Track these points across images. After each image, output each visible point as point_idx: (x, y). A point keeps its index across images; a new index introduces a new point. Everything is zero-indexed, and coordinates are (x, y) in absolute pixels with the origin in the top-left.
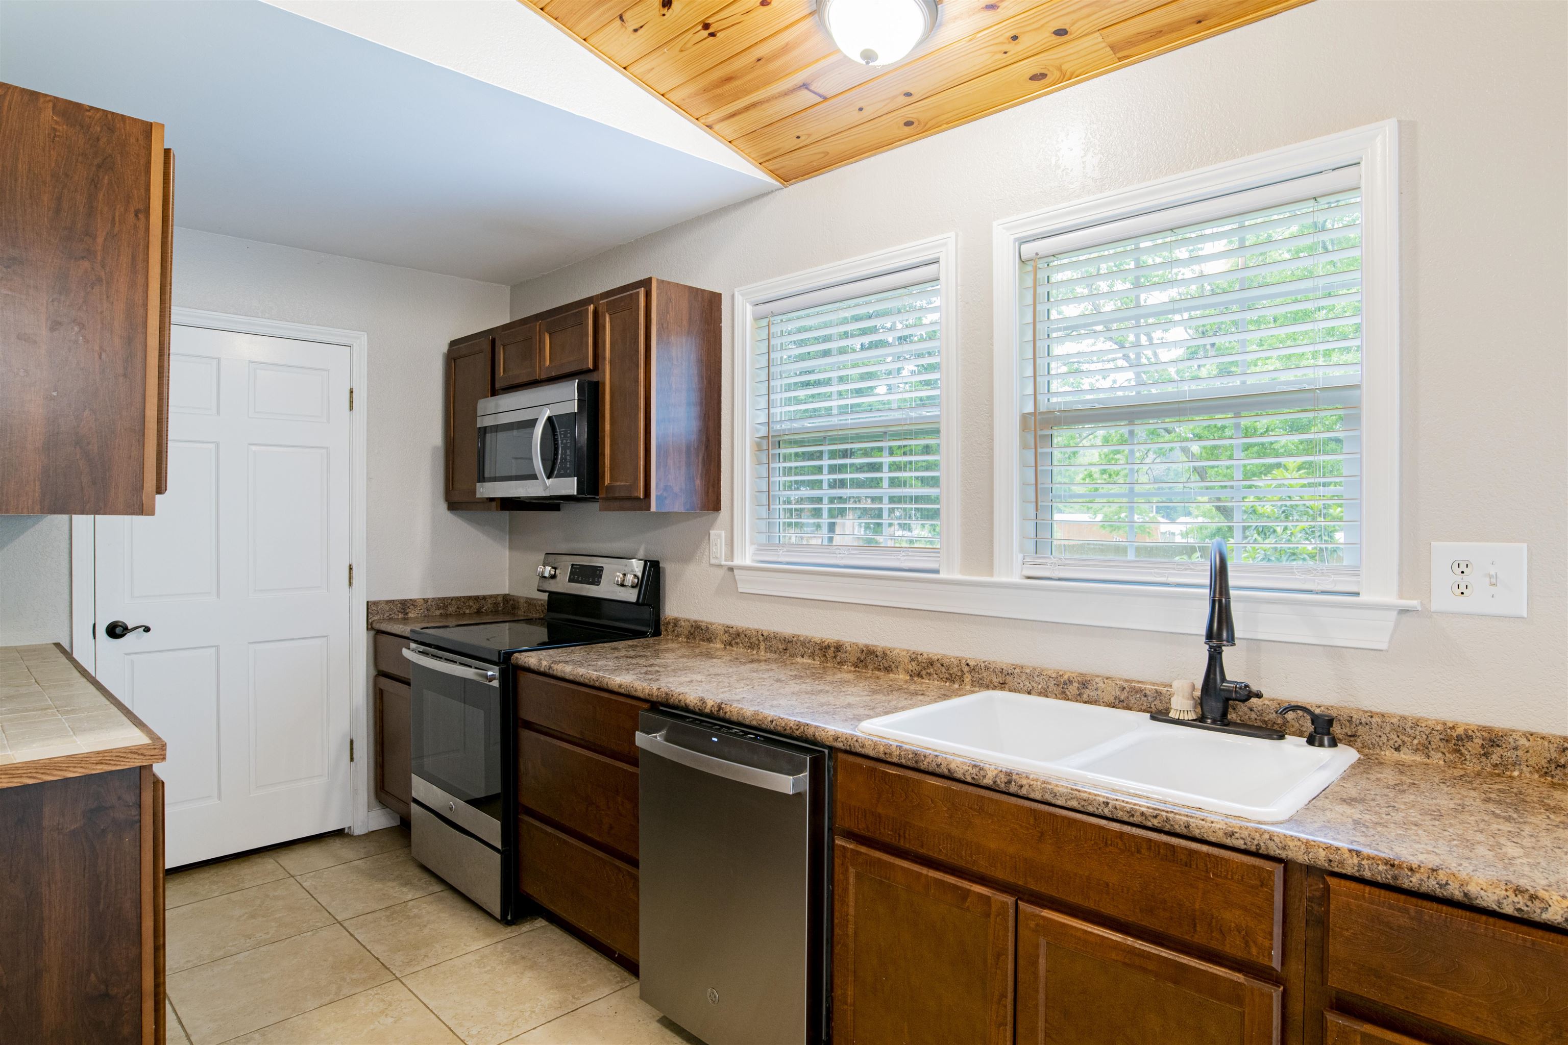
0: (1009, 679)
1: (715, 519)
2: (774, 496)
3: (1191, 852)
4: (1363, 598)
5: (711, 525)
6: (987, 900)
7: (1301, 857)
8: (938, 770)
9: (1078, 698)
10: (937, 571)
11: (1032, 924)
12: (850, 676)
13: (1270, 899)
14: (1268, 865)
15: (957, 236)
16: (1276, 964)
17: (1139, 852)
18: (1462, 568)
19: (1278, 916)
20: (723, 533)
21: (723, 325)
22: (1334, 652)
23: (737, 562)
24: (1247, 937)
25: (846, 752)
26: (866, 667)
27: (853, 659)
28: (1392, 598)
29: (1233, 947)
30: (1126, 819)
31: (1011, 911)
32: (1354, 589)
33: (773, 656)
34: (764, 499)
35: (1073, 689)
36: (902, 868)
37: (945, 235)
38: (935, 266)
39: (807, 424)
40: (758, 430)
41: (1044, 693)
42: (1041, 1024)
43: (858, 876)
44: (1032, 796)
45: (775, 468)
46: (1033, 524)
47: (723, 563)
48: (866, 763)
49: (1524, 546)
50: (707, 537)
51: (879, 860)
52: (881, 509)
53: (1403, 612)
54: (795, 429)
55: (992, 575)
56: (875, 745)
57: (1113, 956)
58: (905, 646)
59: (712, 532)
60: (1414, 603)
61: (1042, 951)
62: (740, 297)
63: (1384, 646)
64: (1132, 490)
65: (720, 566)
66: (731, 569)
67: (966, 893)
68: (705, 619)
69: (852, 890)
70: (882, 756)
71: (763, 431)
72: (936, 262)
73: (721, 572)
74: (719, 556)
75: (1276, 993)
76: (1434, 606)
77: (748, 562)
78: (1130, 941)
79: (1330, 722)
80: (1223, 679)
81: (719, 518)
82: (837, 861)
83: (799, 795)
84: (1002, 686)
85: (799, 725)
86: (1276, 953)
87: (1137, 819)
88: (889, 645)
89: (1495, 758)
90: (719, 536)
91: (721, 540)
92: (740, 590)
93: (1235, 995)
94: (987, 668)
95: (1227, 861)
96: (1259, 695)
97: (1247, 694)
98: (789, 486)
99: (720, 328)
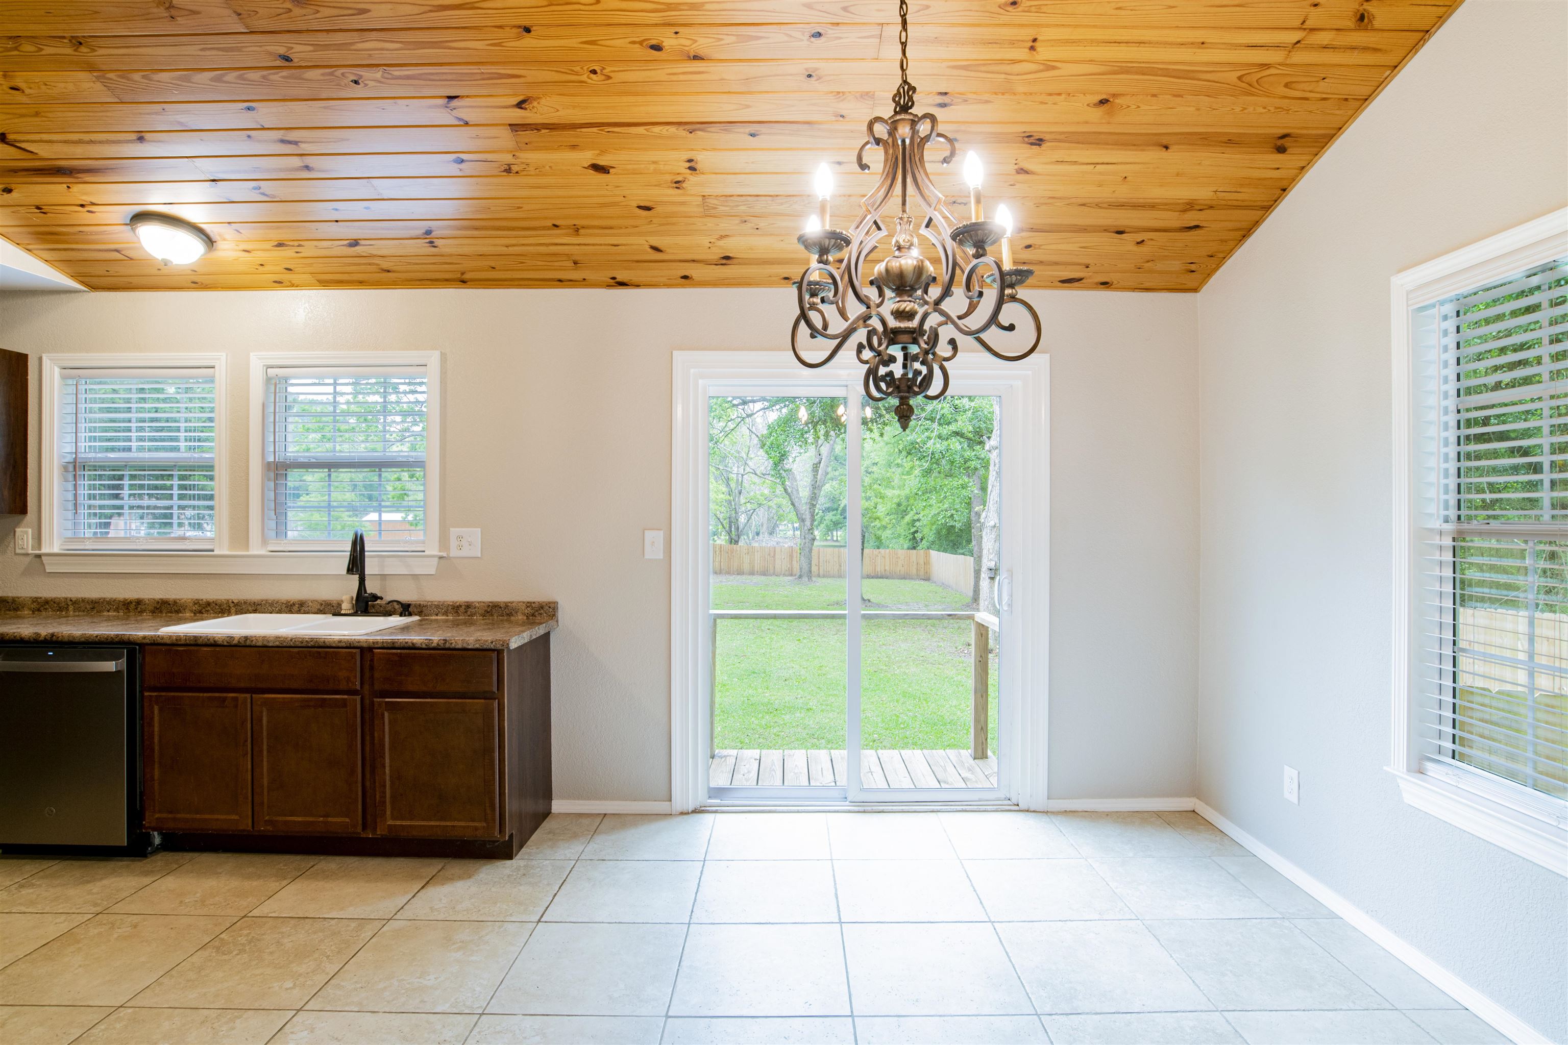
0: (259, 607)
1: (22, 520)
2: (80, 504)
3: (327, 652)
4: (426, 553)
5: (17, 524)
6: (236, 699)
7: (365, 645)
8: (208, 643)
9: (299, 612)
10: (213, 551)
11: (259, 703)
12: (150, 617)
13: (355, 663)
14: (354, 651)
15: (227, 356)
16: (358, 687)
17: (306, 657)
18: (460, 538)
19: (358, 669)
20: (30, 531)
21: (29, 377)
22: (415, 577)
23: (45, 550)
24: (348, 680)
25: (151, 644)
26: (161, 612)
27: (151, 608)
28: (436, 552)
29: (343, 686)
30: (300, 645)
31: (249, 700)
32: (423, 549)
33: (82, 613)
34: (70, 506)
35: (296, 608)
36: (188, 697)
37: (219, 354)
38: (213, 369)
39: (112, 455)
40: (64, 457)
41: (280, 612)
42: (265, 747)
43: (161, 710)
44: (258, 644)
45: (80, 484)
46: (274, 522)
47: (30, 552)
48: (164, 648)
49: (480, 529)
50: (12, 534)
51: (174, 697)
52: (172, 514)
53: (441, 558)
54: (99, 458)
55: (248, 551)
56: (170, 637)
57: (296, 705)
58: (190, 597)
59: (18, 530)
60: (444, 554)
61: (265, 714)
62: (48, 361)
63: (433, 573)
64: (329, 504)
65: (28, 554)
66: (39, 556)
67: (225, 699)
68: (10, 595)
69: (156, 719)
70: (175, 642)
71: (70, 458)
72: (213, 367)
73: (27, 560)
74: (25, 547)
75: (358, 698)
76: (451, 556)
77: (56, 550)
78: (303, 696)
79: (409, 605)
80: (365, 592)
81: (26, 519)
82: (146, 704)
83: (118, 673)
84: (255, 611)
85: (117, 635)
86: (358, 683)
87: (304, 644)
88: (178, 597)
89: (469, 613)
90: (27, 533)
91: (27, 538)
92: (48, 571)
93: (344, 703)
94: (245, 603)
95: (339, 652)
96: (381, 598)
97: (375, 597)
98: (91, 497)
99: (27, 380)
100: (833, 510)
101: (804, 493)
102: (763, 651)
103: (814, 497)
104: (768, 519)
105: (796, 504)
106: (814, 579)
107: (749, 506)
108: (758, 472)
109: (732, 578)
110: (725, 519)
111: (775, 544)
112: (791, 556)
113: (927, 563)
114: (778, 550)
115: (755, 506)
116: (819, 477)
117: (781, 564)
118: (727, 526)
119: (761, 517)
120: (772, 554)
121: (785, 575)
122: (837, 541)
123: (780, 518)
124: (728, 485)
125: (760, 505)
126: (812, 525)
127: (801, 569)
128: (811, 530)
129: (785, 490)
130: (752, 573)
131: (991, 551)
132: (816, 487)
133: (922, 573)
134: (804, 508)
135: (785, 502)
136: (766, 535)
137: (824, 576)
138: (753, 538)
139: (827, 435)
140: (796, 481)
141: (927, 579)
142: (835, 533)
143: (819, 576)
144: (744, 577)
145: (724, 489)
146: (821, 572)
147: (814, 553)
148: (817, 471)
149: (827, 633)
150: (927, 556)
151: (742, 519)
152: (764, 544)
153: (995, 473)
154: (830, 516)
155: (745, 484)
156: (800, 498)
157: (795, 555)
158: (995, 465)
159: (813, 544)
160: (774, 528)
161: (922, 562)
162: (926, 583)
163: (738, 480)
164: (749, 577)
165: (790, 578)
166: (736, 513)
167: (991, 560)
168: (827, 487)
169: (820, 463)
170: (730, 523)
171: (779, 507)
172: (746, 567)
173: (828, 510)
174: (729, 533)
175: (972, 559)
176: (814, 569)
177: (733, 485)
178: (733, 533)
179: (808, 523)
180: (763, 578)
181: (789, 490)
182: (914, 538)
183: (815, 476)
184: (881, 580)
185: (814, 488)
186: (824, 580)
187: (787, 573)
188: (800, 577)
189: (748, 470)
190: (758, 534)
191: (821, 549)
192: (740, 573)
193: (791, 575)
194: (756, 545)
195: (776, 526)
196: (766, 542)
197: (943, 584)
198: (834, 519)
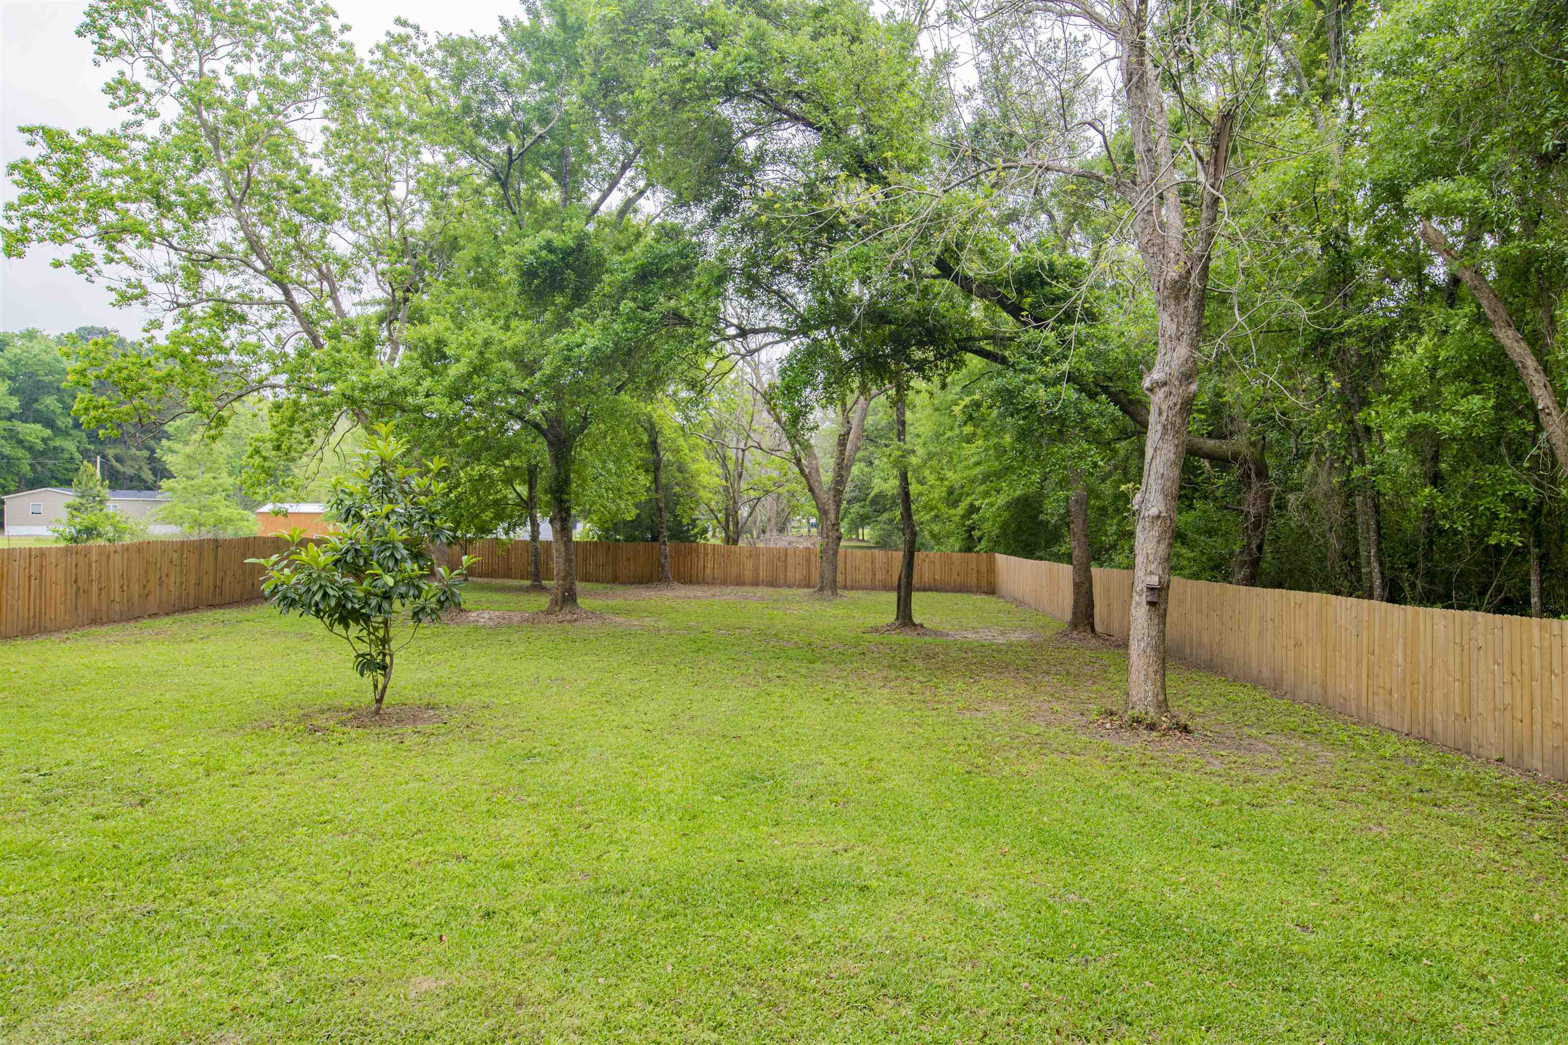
100: (860, 501)
101: (827, 477)
102: (770, 724)
103: (840, 480)
104: (778, 513)
105: (816, 491)
106: (840, 592)
107: (753, 494)
108: (763, 446)
109: (727, 590)
110: (720, 511)
111: (786, 544)
112: (808, 561)
113: (992, 569)
114: (790, 552)
115: (761, 493)
116: (847, 453)
117: (795, 573)
118: (723, 520)
119: (766, 510)
120: (783, 558)
121: (799, 586)
122: (863, 540)
123: (794, 509)
124: (724, 466)
125: (767, 492)
126: (837, 518)
127: (822, 578)
128: (836, 525)
129: (802, 471)
130: (756, 583)
131: (1151, 557)
132: (842, 468)
133: (984, 583)
134: (826, 497)
135: (800, 488)
136: (775, 533)
137: (852, 588)
138: (758, 537)
139: (864, 389)
140: (816, 458)
141: (991, 590)
142: (860, 531)
143: (845, 587)
144: (746, 589)
145: (720, 471)
146: (849, 584)
147: (840, 557)
148: (844, 445)
149: (869, 685)
150: (992, 563)
151: (744, 512)
152: (772, 545)
153: (1159, 427)
154: (856, 508)
155: (747, 464)
156: (820, 482)
157: (813, 558)
158: (1160, 414)
159: (838, 545)
160: (784, 524)
161: (984, 569)
162: (992, 599)
163: (737, 458)
164: (753, 589)
165: (806, 590)
166: (735, 503)
167: (1151, 573)
168: (855, 470)
169: (848, 433)
170: (727, 516)
171: (792, 494)
172: (748, 575)
173: (855, 500)
174: (726, 529)
175: (1071, 567)
176: (840, 578)
177: (731, 466)
178: (731, 527)
179: (832, 516)
180: (769, 591)
181: (807, 471)
182: (971, 536)
183: (842, 452)
184: (929, 593)
185: (841, 468)
186: (852, 593)
187: (803, 583)
188: (821, 589)
189: (750, 443)
190: (764, 532)
191: (850, 550)
192: (739, 582)
193: (808, 586)
194: (761, 545)
195: (786, 521)
196: (775, 541)
197: (1015, 599)
198: (861, 512)
